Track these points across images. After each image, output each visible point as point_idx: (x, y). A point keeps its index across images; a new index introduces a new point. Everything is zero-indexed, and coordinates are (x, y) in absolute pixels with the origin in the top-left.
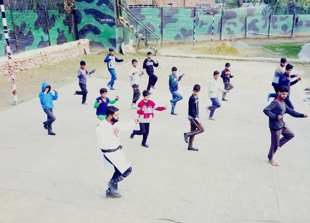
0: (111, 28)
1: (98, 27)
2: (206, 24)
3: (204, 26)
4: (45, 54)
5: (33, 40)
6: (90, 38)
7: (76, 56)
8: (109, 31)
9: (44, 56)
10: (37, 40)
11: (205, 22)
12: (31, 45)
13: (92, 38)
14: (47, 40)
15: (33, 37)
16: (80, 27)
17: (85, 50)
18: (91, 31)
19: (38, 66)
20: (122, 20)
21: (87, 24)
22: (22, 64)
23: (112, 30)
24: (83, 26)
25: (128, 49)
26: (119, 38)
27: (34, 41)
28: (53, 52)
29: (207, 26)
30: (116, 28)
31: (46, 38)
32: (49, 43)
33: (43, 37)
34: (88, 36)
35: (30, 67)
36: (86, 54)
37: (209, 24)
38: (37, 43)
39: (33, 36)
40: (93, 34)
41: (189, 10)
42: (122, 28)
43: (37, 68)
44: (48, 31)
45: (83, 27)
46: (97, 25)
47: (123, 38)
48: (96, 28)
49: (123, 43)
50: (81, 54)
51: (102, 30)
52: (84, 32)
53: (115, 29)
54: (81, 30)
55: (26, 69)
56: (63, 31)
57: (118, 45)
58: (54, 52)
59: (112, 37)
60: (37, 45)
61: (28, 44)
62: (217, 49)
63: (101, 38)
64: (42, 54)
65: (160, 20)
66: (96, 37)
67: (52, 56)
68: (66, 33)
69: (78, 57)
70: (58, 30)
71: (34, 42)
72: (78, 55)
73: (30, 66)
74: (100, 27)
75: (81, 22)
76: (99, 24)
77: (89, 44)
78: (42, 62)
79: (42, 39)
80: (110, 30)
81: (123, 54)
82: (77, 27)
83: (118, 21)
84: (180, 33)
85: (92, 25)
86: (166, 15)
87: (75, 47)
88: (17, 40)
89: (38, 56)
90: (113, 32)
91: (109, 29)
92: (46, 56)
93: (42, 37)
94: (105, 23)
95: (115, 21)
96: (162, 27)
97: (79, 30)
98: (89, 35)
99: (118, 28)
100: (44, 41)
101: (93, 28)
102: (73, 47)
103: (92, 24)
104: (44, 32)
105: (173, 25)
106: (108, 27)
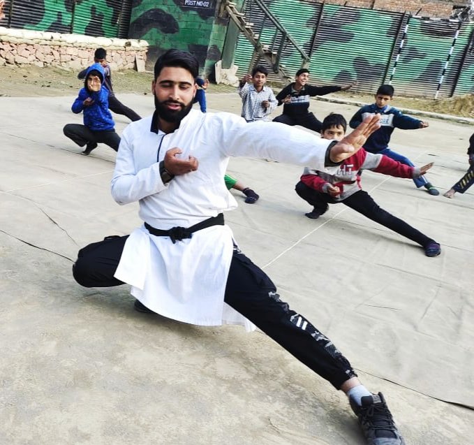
0: (204, 21)
1: (175, 16)
2: (423, 56)
3: (415, 61)
4: (59, 43)
5: (42, 16)
6: (151, 39)
7: (116, 69)
8: (197, 27)
9: (57, 48)
10: (50, 18)
11: (421, 51)
12: (37, 24)
13: (157, 40)
14: (67, 24)
15: (44, 9)
16: (137, 13)
17: (135, 62)
18: (158, 24)
19: (41, 65)
20: (231, 8)
21: (153, 8)
22: (11, 48)
23: (204, 26)
24: (142, 13)
25: (226, 78)
26: (215, 47)
27: (44, 17)
28: (75, 45)
29: (424, 63)
30: (214, 22)
31: (67, 19)
32: (70, 29)
33: (62, 14)
34: (147, 35)
35: (25, 61)
36: (137, 70)
37: (430, 59)
38: (47, 24)
39: (44, 6)
40: (159, 31)
41: (388, 18)
42: (226, 27)
43: (38, 68)
44: (74, 6)
45: (143, 15)
46: (175, 11)
47: (221, 51)
48: (170, 18)
49: (219, 63)
50: (127, 67)
51: (182, 25)
52: (143, 25)
53: (211, 24)
54: (137, 22)
55: (16, 63)
56: (101, 16)
57: (208, 63)
58: (78, 45)
59: (201, 42)
60: (47, 27)
61: (31, 20)
62: (455, 103)
63: (175, 41)
64: (53, 42)
65: (310, 31)
66: (164, 38)
67: (71, 51)
68: (106, 23)
69: (119, 71)
70: (93, 9)
71: (43, 20)
72: (121, 67)
73: (25, 57)
74: (179, 18)
75: (142, 3)
76: (178, 9)
77: (147, 51)
78: (49, 59)
79: (58, 18)
80: (200, 26)
81: (216, 83)
82: (130, 13)
83: (222, 8)
84: (349, 68)
85: (164, 12)
86: (327, 22)
87: (118, 48)
88: (13, 5)
89: (44, 42)
90: (205, 30)
91: (198, 24)
92: (61, 49)
93: (60, 15)
94: (194, 10)
95: (215, 7)
96: (311, 47)
97: (133, 19)
98: (151, 34)
99: (219, 24)
100: (63, 23)
101: (164, 17)
102: (115, 48)
103: (165, 8)
104: (65, 5)
105: (340, 46)
106: (198, 19)
